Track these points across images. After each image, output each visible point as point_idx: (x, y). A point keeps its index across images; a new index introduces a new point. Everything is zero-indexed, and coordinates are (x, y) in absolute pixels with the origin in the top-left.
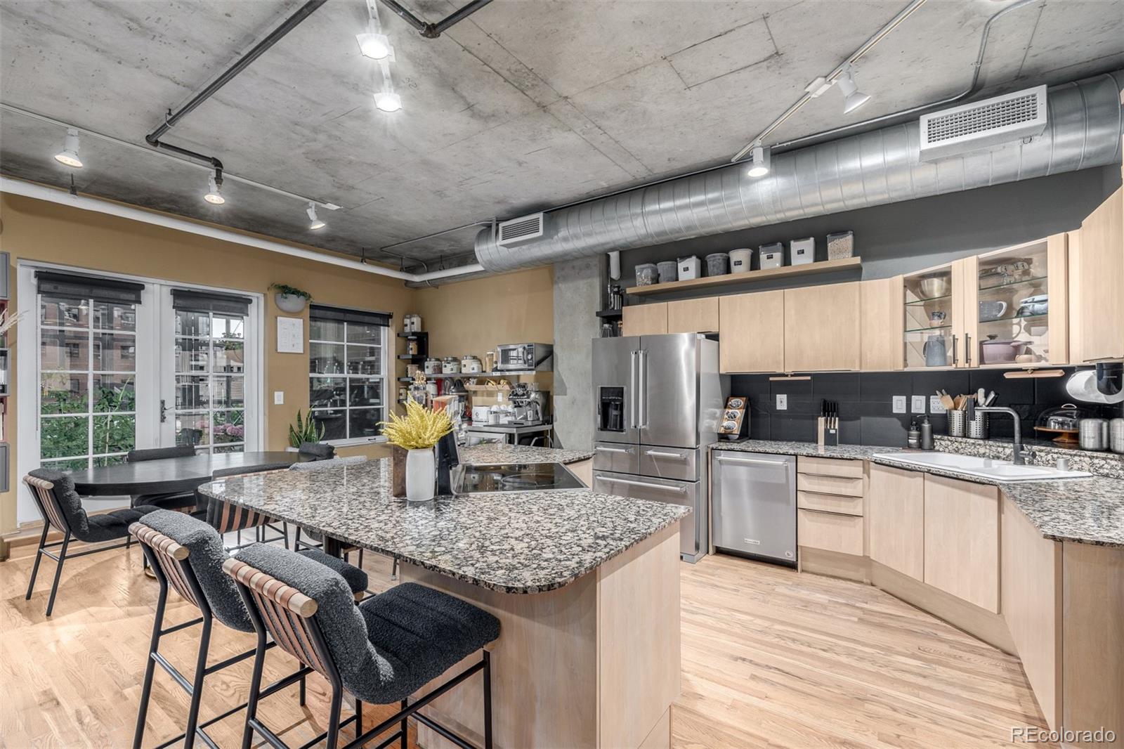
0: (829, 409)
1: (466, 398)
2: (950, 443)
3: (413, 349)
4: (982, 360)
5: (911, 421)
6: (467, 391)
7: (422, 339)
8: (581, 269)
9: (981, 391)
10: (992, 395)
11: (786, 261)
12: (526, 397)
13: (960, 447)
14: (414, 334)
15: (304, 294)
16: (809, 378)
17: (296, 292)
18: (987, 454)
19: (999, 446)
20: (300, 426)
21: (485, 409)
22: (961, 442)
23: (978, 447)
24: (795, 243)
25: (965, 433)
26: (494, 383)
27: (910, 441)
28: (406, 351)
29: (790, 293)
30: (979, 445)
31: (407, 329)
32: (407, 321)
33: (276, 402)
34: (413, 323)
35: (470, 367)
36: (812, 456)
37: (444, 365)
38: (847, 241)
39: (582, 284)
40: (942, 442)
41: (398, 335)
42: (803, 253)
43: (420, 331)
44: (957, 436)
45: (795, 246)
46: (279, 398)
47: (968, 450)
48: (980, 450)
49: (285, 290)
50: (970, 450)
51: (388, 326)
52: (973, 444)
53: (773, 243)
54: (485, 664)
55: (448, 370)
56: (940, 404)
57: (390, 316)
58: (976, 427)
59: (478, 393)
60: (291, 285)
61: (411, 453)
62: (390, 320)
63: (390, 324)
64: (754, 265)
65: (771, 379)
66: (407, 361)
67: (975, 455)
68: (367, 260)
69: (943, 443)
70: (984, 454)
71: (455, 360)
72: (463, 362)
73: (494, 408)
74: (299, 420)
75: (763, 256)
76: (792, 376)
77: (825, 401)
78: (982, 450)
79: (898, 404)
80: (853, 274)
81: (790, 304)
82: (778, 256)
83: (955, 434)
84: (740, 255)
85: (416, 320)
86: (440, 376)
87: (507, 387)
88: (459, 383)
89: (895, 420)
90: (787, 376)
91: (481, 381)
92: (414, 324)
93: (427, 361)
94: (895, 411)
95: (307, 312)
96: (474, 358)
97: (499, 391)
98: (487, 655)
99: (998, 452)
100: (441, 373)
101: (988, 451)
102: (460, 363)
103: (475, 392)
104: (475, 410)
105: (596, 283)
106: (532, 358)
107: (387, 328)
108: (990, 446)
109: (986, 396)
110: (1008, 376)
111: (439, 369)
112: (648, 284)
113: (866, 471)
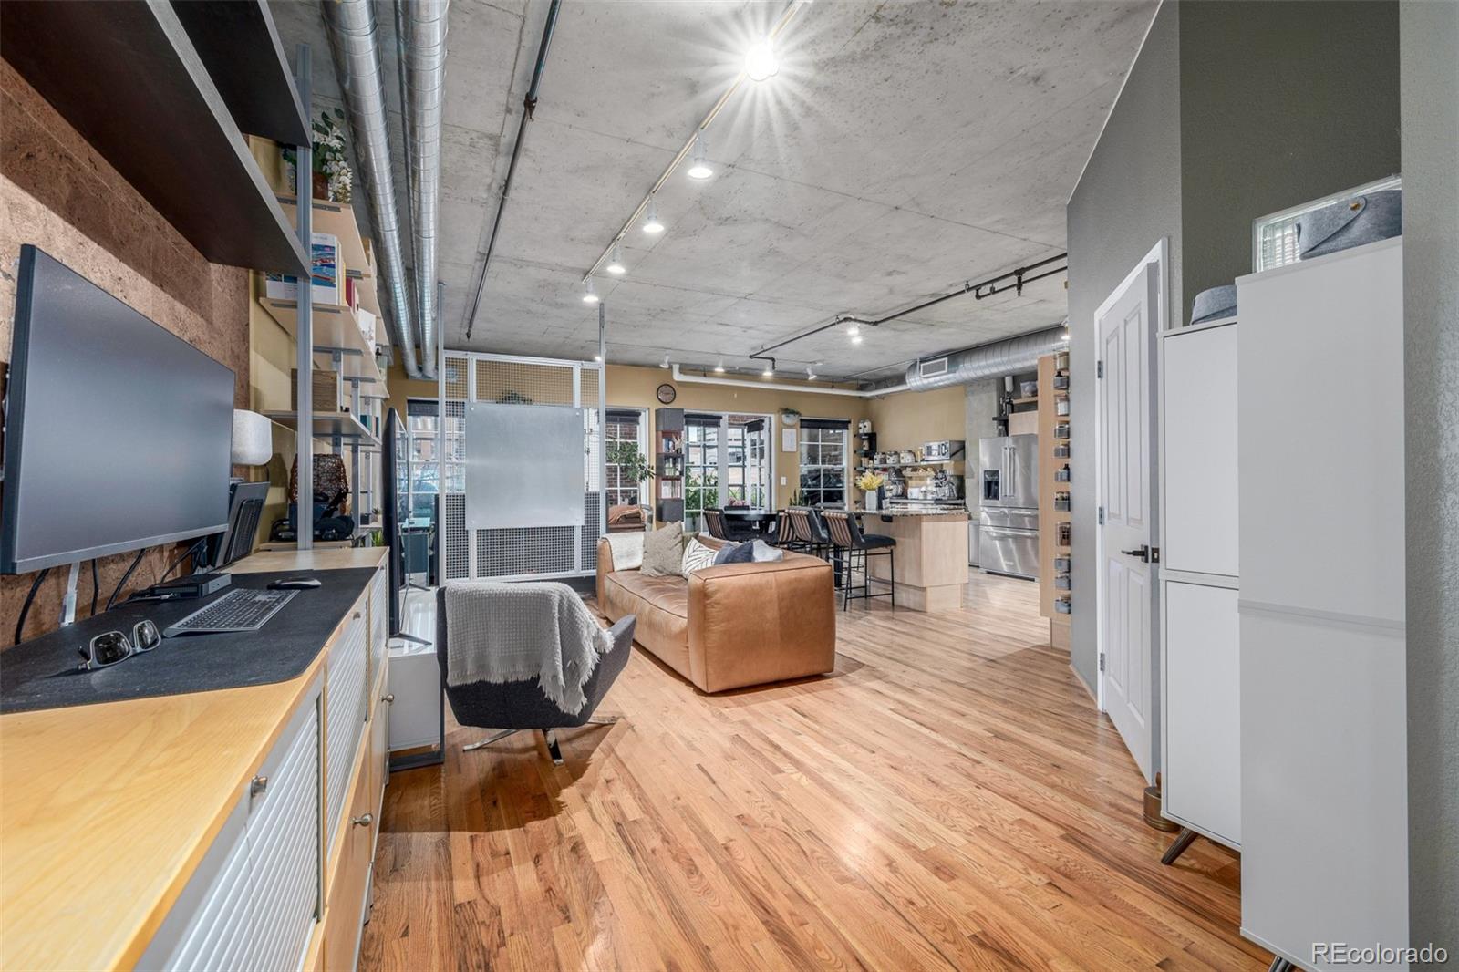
1: (904, 481)
3: (865, 446)
6: (904, 477)
7: (872, 438)
8: (983, 389)
12: (945, 479)
14: (866, 434)
15: (797, 413)
17: (794, 413)
20: (795, 499)
21: (917, 490)
26: (923, 471)
28: (861, 446)
31: (861, 431)
32: (861, 425)
33: (782, 483)
35: (906, 459)
37: (887, 457)
39: (984, 396)
41: (855, 436)
43: (870, 432)
46: (784, 481)
49: (787, 411)
54: (891, 553)
55: (891, 461)
57: (849, 422)
59: (913, 478)
60: (791, 408)
61: (868, 492)
62: (849, 425)
63: (849, 428)
66: (861, 456)
68: (835, 385)
71: (896, 453)
72: (902, 455)
73: (923, 489)
74: (795, 495)
85: (868, 424)
86: (885, 466)
87: (933, 474)
88: (899, 472)
91: (915, 469)
92: (866, 427)
93: (875, 454)
95: (799, 424)
96: (910, 452)
97: (928, 476)
98: (892, 550)
100: (886, 463)
102: (899, 456)
103: (911, 478)
104: (910, 490)
105: (994, 395)
106: (948, 451)
107: (846, 431)
111: (884, 461)
112: (1028, 397)
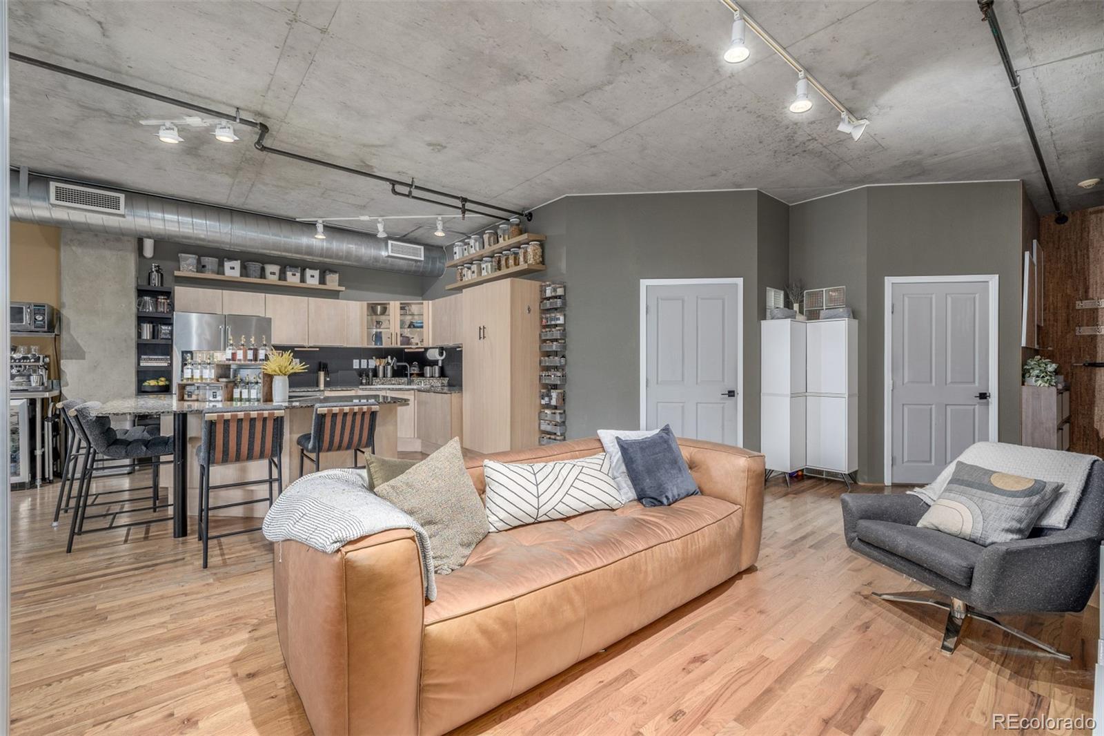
0: (323, 367)
2: (379, 380)
4: (395, 343)
5: (361, 373)
8: (107, 241)
9: (389, 357)
10: (396, 359)
11: (302, 279)
16: (318, 349)
18: (395, 384)
19: (399, 379)
22: (384, 379)
24: (309, 270)
25: (385, 375)
27: (363, 381)
29: (311, 300)
30: (390, 380)
39: (108, 254)
40: (376, 380)
42: (313, 277)
44: (382, 377)
45: (309, 272)
47: (385, 383)
53: (296, 267)
56: (373, 363)
58: (389, 373)
64: (283, 277)
65: (296, 349)
67: (388, 384)
70: (392, 384)
75: (289, 274)
76: (308, 348)
77: (322, 363)
78: (391, 382)
79: (356, 364)
80: (334, 294)
81: (312, 306)
82: (298, 275)
83: (380, 376)
84: (272, 269)
89: (354, 372)
90: (305, 348)
94: (354, 367)
99: (399, 381)
101: (393, 381)
105: (130, 258)
106: (43, 320)
108: (395, 379)
109: (392, 359)
110: (406, 350)
112: (194, 272)
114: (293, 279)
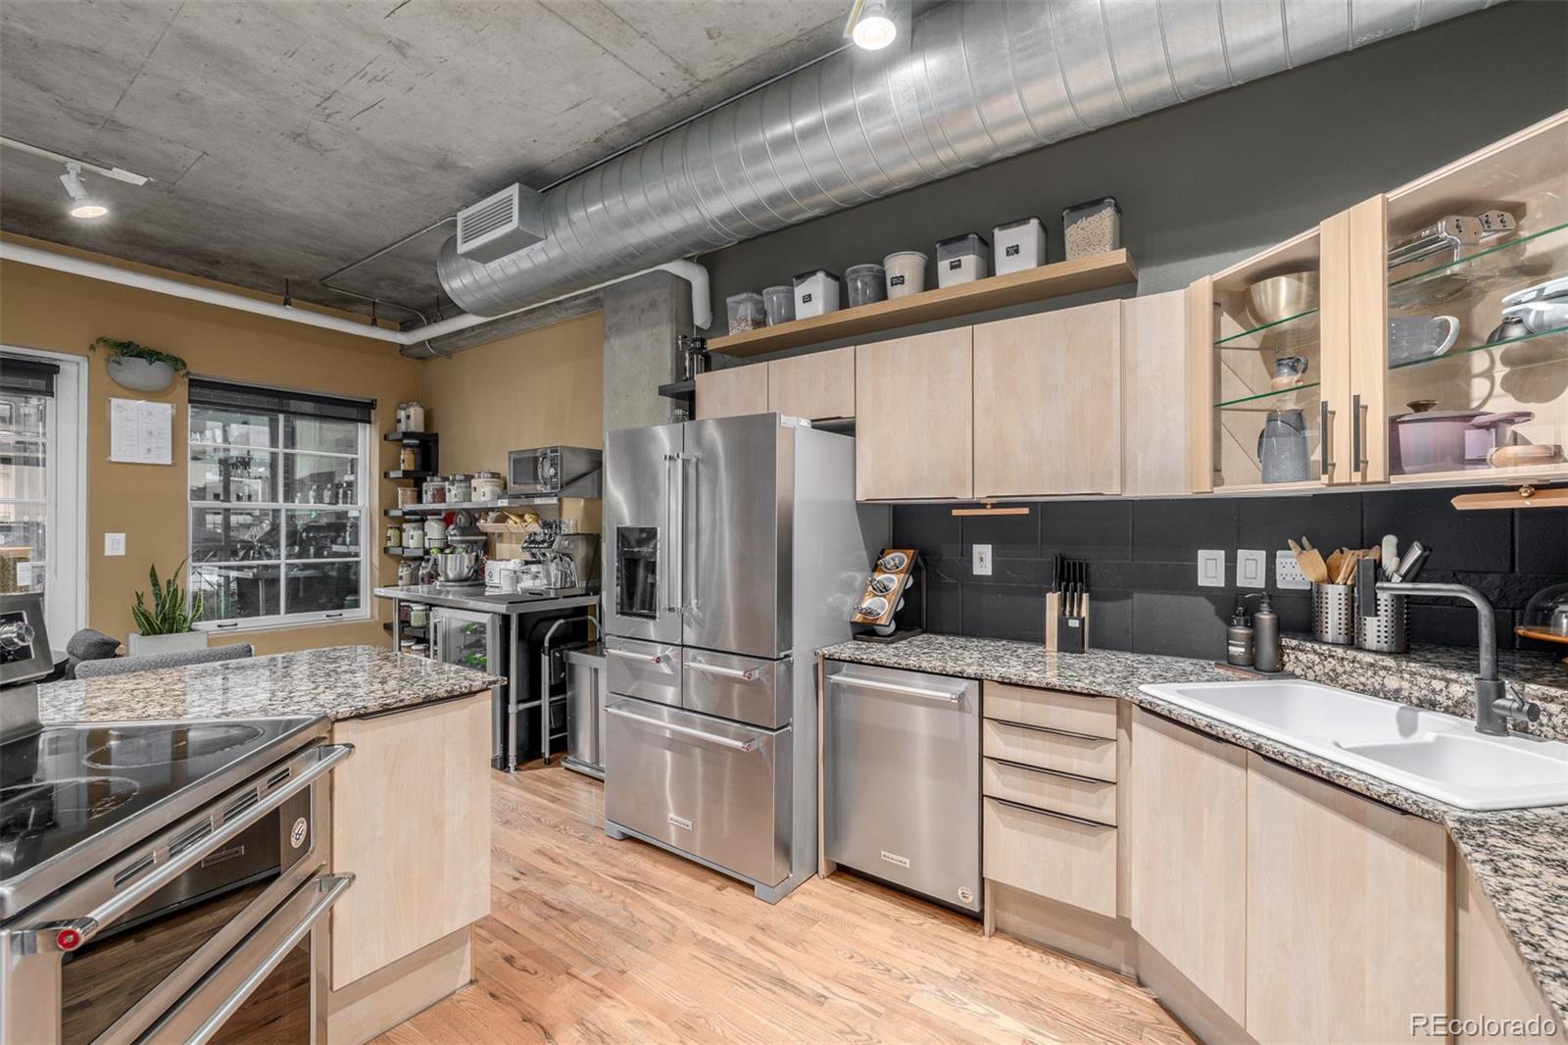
0: (1071, 576)
1: (480, 546)
2: (1317, 659)
3: (407, 460)
4: (1395, 464)
5: (1236, 605)
6: (486, 534)
7: (426, 445)
8: (643, 311)
9: (1390, 542)
10: (1416, 552)
11: (988, 269)
12: (545, 545)
13: (1340, 670)
14: (407, 435)
15: (174, 359)
16: (1026, 511)
17: (151, 355)
18: (1405, 693)
19: (1435, 677)
21: (503, 566)
22: (1343, 659)
23: (1382, 673)
24: (1004, 232)
25: (1353, 639)
26: (518, 520)
27: (1230, 648)
28: (398, 463)
29: (985, 331)
30: (1385, 668)
31: (402, 427)
32: (402, 414)
33: (108, 552)
34: (408, 417)
35: (484, 492)
36: (1010, 684)
37: (447, 487)
38: (1104, 220)
39: (643, 337)
40: (1300, 655)
41: (386, 437)
42: (1017, 251)
43: (421, 430)
44: (1333, 644)
45: (1003, 239)
46: (115, 544)
47: (1358, 679)
48: (1386, 681)
49: (128, 349)
50: (1362, 679)
51: (369, 422)
52: (1372, 665)
53: (962, 233)
55: (454, 498)
56: (1297, 568)
57: (372, 405)
58: (1376, 629)
59: (505, 536)
60: (144, 341)
62: (372, 411)
63: (372, 419)
64: (930, 281)
65: (955, 512)
66: (397, 482)
67: (1375, 694)
68: (292, 300)
69: (1302, 656)
70: (1398, 691)
71: (463, 478)
72: (475, 483)
74: (155, 583)
75: (943, 265)
76: (994, 506)
77: (1063, 559)
78: (1392, 683)
79: (1210, 567)
81: (984, 355)
82: (970, 261)
83: (1329, 637)
84: (904, 265)
85: (417, 411)
89: (1203, 602)
90: (983, 506)
92: (412, 419)
93: (426, 480)
94: (1202, 582)
95: (183, 390)
96: (494, 475)
99: (1434, 691)
100: (444, 501)
101: (1406, 685)
102: (471, 486)
104: (489, 567)
105: (666, 333)
106: (556, 475)
107: (368, 425)
108: (1413, 674)
109: (1402, 553)
110: (1460, 503)
111: (441, 496)
112: (746, 330)
113: (1124, 723)
114: (959, 278)
